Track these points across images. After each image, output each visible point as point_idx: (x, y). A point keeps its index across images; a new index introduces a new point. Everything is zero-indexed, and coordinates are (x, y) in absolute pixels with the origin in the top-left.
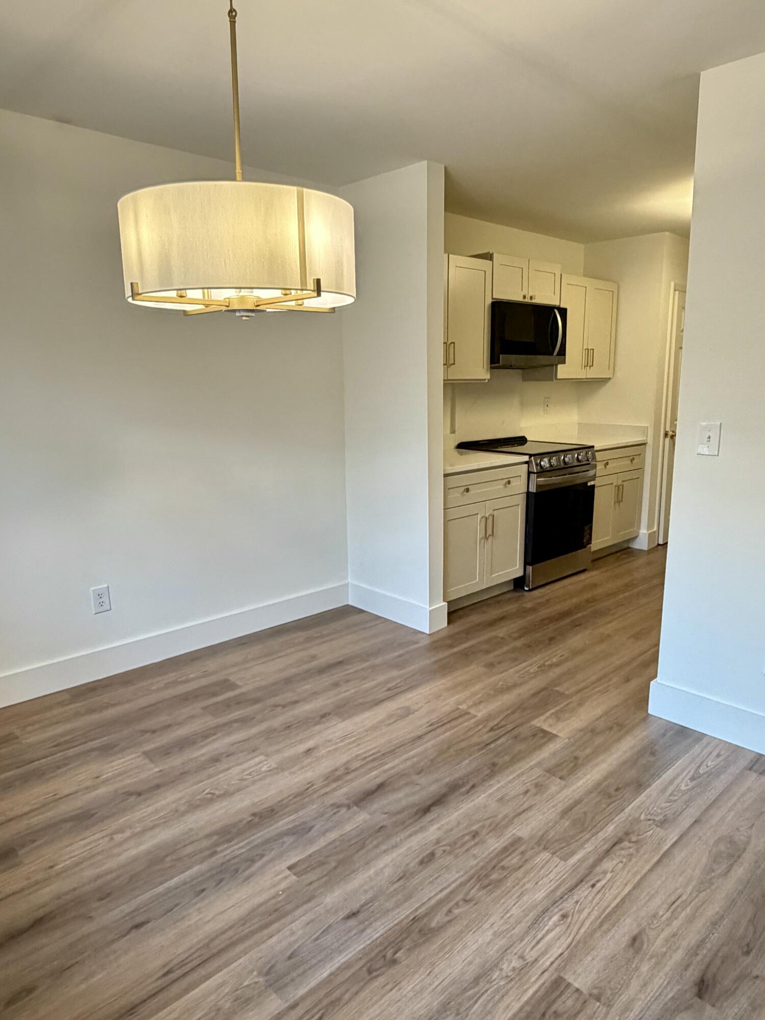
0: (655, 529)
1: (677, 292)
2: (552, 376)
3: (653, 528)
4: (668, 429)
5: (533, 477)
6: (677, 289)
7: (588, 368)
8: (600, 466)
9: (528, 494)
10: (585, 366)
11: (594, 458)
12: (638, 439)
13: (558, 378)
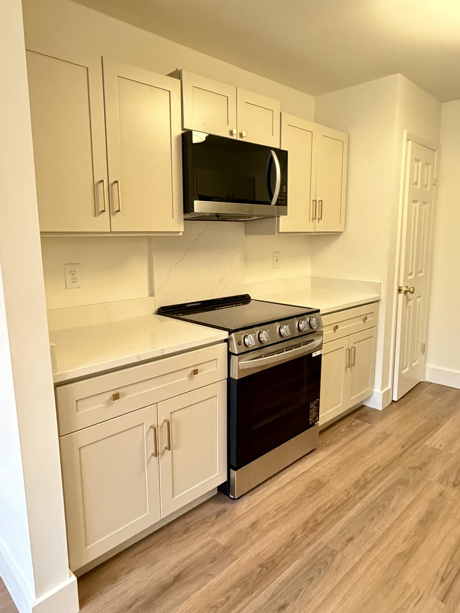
0: (390, 386)
1: (410, 142)
2: (274, 230)
3: (387, 386)
4: (401, 285)
5: (234, 359)
6: (410, 139)
7: (317, 220)
8: (327, 332)
9: (230, 380)
10: (313, 219)
11: (319, 322)
12: (370, 296)
13: (280, 231)
